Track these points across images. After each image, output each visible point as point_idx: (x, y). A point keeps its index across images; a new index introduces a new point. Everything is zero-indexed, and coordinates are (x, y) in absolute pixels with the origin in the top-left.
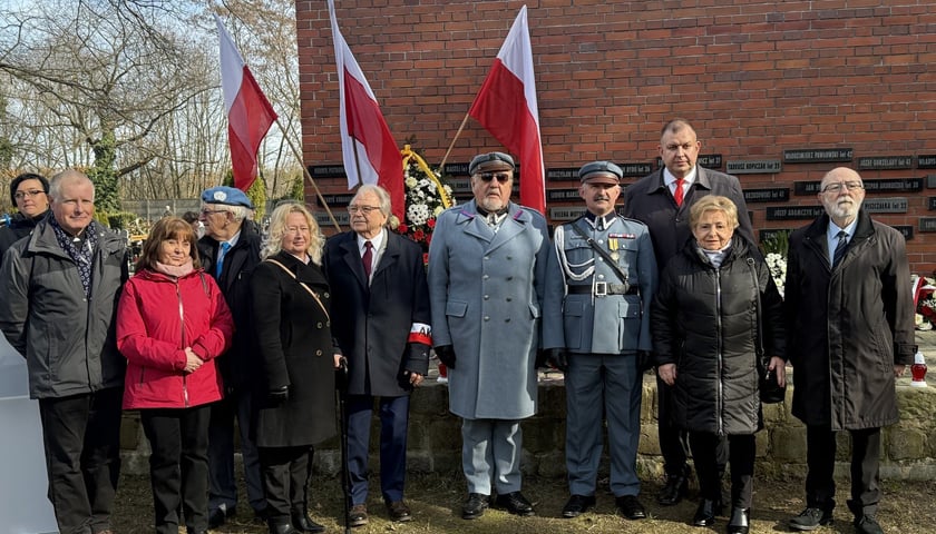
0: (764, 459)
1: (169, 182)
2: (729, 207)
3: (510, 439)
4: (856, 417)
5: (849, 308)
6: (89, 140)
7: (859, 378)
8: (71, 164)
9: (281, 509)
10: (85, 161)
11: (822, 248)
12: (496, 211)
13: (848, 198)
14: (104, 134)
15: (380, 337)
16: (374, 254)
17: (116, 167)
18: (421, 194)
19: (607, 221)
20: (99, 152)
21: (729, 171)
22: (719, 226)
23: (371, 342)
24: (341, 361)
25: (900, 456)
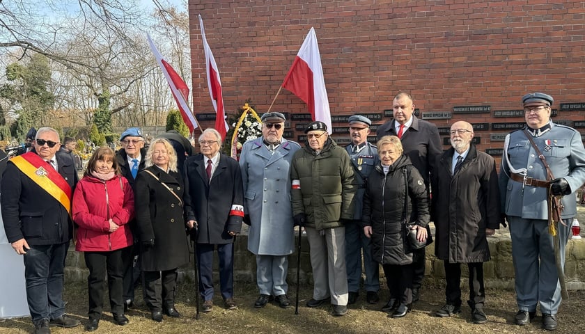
0: (430, 276)
1: (140, 117)
2: (396, 141)
3: (281, 267)
4: (464, 256)
5: (460, 197)
6: (95, 94)
7: (465, 235)
8: (87, 107)
9: (153, 304)
10: (94, 105)
11: (449, 164)
12: (274, 143)
13: (459, 138)
14: (104, 91)
15: (215, 211)
16: (212, 166)
17: (111, 108)
18: (253, 130)
19: (360, 148)
20: (101, 101)
21: (423, 118)
22: (390, 152)
23: (209, 215)
24: (194, 224)
25: (502, 276)
